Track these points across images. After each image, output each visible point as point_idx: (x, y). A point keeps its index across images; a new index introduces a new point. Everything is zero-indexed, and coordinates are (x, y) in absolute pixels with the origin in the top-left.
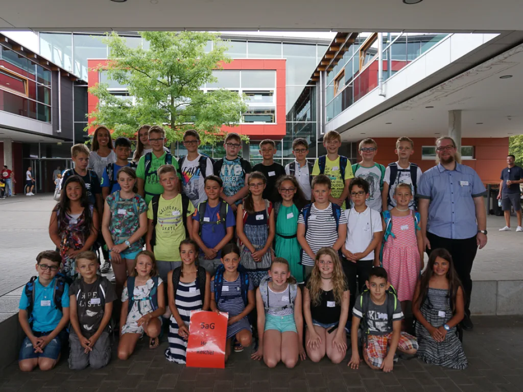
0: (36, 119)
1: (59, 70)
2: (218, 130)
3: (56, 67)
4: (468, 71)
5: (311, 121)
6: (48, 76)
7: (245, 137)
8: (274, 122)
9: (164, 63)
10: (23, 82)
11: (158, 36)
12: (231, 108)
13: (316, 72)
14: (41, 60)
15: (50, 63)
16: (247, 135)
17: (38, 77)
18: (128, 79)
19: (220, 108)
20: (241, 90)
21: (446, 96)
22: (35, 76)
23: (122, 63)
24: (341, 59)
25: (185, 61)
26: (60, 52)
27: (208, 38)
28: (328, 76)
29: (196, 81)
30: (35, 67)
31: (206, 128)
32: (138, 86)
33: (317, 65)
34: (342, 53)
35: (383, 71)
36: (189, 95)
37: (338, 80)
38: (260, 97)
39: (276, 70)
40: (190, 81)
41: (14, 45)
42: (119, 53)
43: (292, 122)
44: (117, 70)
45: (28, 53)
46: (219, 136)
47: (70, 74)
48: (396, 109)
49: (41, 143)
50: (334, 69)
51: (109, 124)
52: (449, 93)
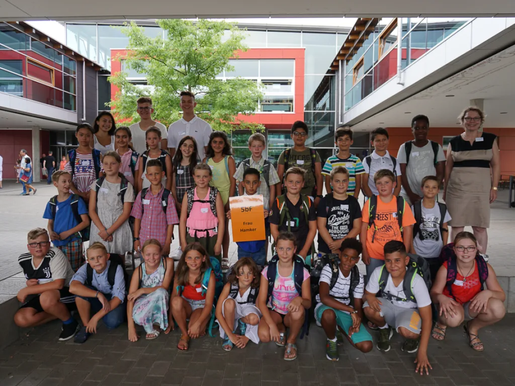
0: (62, 107)
1: (83, 60)
2: (234, 119)
3: (81, 57)
4: (491, 58)
5: (330, 110)
6: (73, 66)
7: (261, 126)
8: (292, 111)
9: (181, 52)
10: (50, 71)
11: (175, 24)
12: (247, 97)
13: (336, 61)
14: (67, 50)
15: (75, 53)
16: (263, 124)
17: (64, 67)
18: (146, 68)
19: (236, 96)
20: (259, 79)
21: (468, 84)
22: (61, 66)
23: (140, 52)
24: (361, 48)
25: (202, 50)
26: (86, 43)
27: (225, 28)
28: (347, 65)
29: (213, 70)
30: (61, 58)
31: (222, 116)
32: (155, 75)
33: (337, 53)
34: (361, 41)
35: (402, 59)
36: (206, 84)
37: (357, 69)
38: (278, 86)
39: (294, 59)
40: (207, 69)
41: (41, 36)
42: (138, 43)
43: (312, 111)
44: (135, 59)
45: (55, 43)
46: (235, 124)
47: (95, 64)
48: (415, 98)
49: (67, 131)
50: (354, 57)
51: (127, 112)
52: (470, 81)
